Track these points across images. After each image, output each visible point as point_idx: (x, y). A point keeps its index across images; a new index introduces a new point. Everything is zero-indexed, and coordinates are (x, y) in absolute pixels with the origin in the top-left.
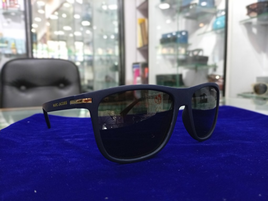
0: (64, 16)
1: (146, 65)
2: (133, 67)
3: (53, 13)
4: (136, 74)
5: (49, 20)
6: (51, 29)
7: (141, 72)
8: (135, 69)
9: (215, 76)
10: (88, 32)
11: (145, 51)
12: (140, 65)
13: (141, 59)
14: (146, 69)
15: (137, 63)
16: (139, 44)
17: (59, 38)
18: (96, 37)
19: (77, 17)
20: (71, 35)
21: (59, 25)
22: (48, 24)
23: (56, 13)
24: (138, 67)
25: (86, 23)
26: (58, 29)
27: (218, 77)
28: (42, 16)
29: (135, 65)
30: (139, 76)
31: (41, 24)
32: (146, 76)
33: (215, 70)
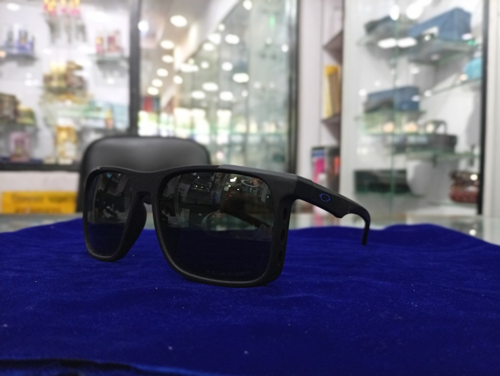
0: (205, 65)
1: (335, 152)
2: (313, 155)
3: (186, 62)
4: (318, 167)
5: (180, 73)
6: (182, 88)
7: (326, 166)
8: (315, 159)
10: (245, 94)
11: (334, 124)
12: (326, 151)
13: (328, 141)
14: (336, 160)
15: (321, 148)
16: (326, 112)
17: (193, 105)
18: (253, 103)
19: (227, 67)
20: (215, 99)
21: (194, 81)
22: (178, 80)
23: (192, 61)
24: (323, 154)
25: (241, 78)
26: (194, 88)
27: (474, 177)
28: (169, 67)
29: (317, 150)
30: (322, 171)
31: (167, 81)
32: (336, 171)
33: (471, 163)
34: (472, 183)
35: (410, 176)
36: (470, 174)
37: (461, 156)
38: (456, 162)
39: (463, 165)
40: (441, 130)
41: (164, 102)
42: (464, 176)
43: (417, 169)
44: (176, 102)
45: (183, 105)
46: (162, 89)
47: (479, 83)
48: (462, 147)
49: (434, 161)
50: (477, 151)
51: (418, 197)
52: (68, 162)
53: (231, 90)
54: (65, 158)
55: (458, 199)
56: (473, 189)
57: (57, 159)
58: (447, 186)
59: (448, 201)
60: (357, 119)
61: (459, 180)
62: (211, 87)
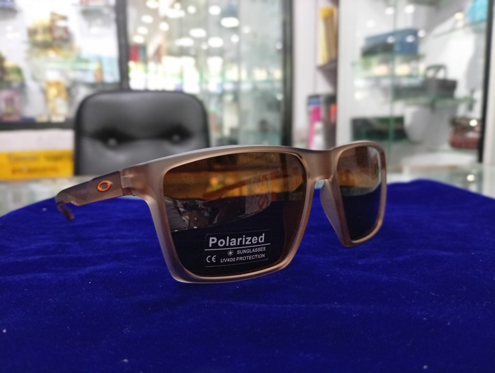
0: (192, 9)
1: (332, 100)
2: (309, 104)
4: (315, 116)
5: (166, 19)
6: (169, 36)
7: (323, 113)
8: (312, 108)
10: (235, 39)
11: (331, 71)
12: (322, 99)
13: (323, 88)
14: (332, 108)
15: (317, 96)
16: (322, 58)
17: (182, 52)
18: (244, 48)
19: (215, 11)
20: (204, 47)
21: (181, 27)
22: (164, 27)
23: (178, 6)
24: (318, 103)
25: (230, 22)
26: (181, 35)
27: (473, 123)
28: (154, 12)
29: (313, 98)
30: (318, 119)
31: (153, 28)
32: (332, 119)
33: (471, 108)
34: (471, 129)
35: (408, 121)
36: (469, 120)
37: (460, 101)
38: (455, 108)
39: (462, 111)
40: (441, 75)
41: (151, 50)
42: (464, 122)
43: (415, 115)
44: (163, 51)
45: (171, 53)
46: (148, 37)
47: (484, 26)
48: (461, 92)
49: (432, 106)
50: (478, 95)
51: (414, 143)
52: (60, 119)
53: (221, 36)
54: (57, 115)
55: (458, 145)
56: (473, 135)
57: (49, 116)
58: (446, 133)
59: (446, 146)
60: (353, 64)
61: (459, 126)
62: (198, 33)
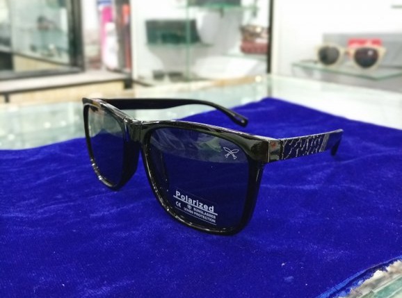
2: (98, 3)
4: (105, 16)
7: (114, 14)
8: (101, 8)
9: (255, 27)
14: (125, 8)
30: (110, 20)
32: (126, 20)
33: (255, 14)
35: (200, 25)
37: (246, 8)
39: (247, 19)
42: (251, 29)
43: (205, 19)
49: (221, 11)
51: (207, 46)
55: (248, 50)
56: (262, 41)
61: (248, 34)
